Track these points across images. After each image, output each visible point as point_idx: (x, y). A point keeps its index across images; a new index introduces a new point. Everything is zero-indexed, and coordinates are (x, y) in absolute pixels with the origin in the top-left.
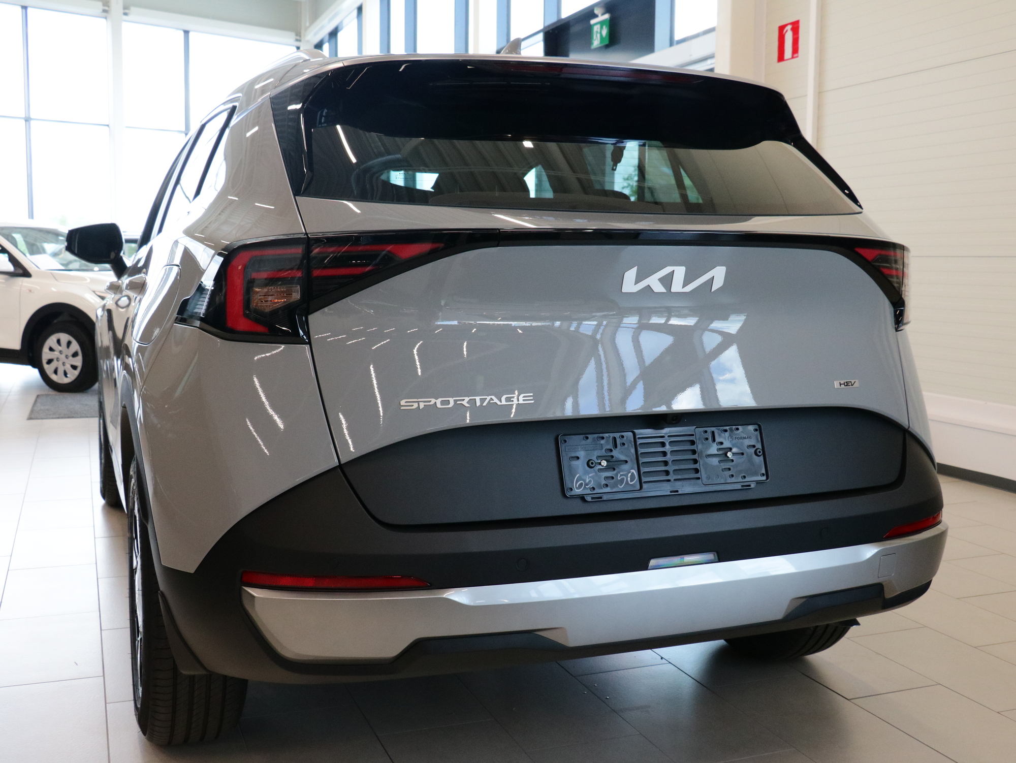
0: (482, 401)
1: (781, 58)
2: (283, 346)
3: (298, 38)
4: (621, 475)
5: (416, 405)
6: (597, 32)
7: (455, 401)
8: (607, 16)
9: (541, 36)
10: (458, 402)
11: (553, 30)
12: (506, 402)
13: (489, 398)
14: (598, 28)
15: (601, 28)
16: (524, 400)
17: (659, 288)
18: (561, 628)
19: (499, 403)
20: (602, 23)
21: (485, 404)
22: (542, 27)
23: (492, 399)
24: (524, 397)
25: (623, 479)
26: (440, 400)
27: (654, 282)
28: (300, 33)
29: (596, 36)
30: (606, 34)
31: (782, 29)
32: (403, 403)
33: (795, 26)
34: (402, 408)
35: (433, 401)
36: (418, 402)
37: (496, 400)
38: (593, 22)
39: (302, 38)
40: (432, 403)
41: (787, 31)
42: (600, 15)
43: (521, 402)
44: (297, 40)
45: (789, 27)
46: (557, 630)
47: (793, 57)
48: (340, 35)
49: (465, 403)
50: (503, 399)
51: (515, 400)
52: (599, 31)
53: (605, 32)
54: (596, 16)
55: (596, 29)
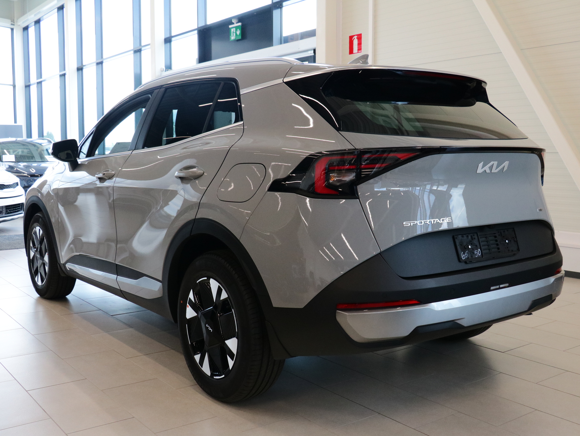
0: (434, 221)
1: (351, 52)
2: (344, 200)
3: (13, 23)
4: (476, 252)
5: (409, 224)
6: (233, 32)
7: (424, 222)
8: (240, 24)
9: (196, 32)
10: (425, 222)
11: (204, 29)
12: (442, 221)
13: (436, 220)
14: (234, 30)
15: (236, 30)
16: (448, 220)
17: (488, 171)
18: (464, 318)
19: (440, 222)
20: (236, 28)
21: (435, 223)
22: (196, 27)
23: (437, 220)
24: (448, 219)
25: (476, 253)
26: (418, 221)
27: (487, 168)
28: (14, 20)
29: (233, 34)
30: (240, 33)
31: (351, 38)
32: (404, 223)
33: (359, 37)
34: (404, 226)
35: (416, 222)
36: (410, 223)
37: (439, 221)
38: (230, 26)
39: (15, 23)
40: (416, 223)
41: (354, 39)
42: (235, 23)
43: (447, 221)
44: (12, 24)
45: (356, 37)
46: (464, 319)
47: (358, 52)
48: (41, 23)
49: (428, 222)
50: (441, 220)
51: (445, 220)
52: (235, 31)
53: (239, 32)
54: (233, 24)
55: (233, 30)
